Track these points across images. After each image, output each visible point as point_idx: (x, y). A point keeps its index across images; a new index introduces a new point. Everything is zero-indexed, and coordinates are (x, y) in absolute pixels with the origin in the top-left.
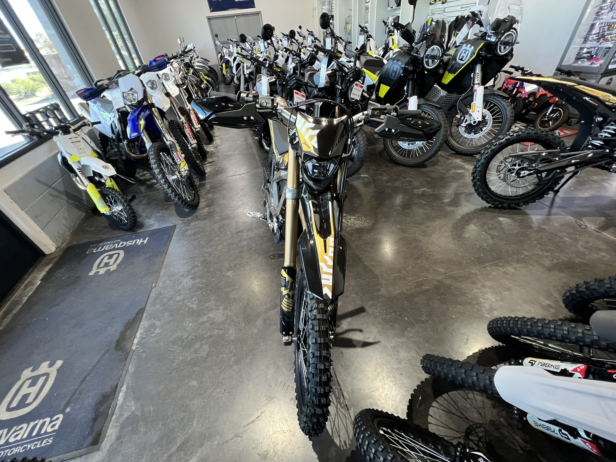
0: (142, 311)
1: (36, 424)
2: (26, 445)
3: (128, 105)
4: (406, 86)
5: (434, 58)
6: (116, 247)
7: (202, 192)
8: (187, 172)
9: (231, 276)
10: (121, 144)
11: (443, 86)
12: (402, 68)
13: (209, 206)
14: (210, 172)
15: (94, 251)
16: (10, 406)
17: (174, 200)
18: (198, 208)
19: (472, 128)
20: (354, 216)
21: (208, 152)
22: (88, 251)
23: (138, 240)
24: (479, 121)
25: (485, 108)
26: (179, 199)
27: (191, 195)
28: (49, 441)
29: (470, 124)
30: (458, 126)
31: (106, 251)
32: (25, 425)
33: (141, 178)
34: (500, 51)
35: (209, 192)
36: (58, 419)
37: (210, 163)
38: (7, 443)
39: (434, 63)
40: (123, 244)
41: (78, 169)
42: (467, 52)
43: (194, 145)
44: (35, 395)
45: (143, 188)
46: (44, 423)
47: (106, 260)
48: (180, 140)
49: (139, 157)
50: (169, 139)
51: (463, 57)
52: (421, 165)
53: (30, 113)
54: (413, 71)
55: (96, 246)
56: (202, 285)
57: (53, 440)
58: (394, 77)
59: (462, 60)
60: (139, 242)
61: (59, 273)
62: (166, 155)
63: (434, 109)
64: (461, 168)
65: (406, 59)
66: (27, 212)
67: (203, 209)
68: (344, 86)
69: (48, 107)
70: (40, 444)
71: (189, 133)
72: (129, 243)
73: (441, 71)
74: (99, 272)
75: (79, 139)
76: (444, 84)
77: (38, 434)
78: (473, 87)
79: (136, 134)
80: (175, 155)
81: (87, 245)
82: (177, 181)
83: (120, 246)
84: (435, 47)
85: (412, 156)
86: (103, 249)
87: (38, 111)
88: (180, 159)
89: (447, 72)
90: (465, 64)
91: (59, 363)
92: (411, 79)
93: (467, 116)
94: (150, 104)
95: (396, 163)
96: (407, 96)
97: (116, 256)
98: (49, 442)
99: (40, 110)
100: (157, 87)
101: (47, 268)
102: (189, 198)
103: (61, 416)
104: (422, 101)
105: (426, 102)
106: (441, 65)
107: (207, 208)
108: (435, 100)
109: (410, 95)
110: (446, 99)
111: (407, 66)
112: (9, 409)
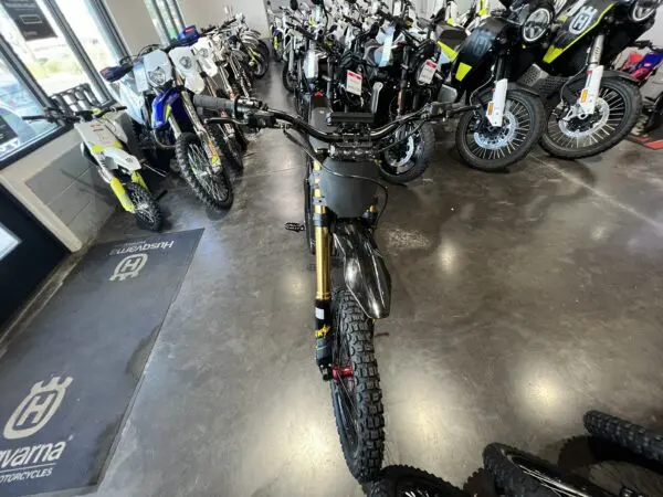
0: (159, 327)
1: (37, 451)
2: (26, 473)
3: (156, 88)
4: (494, 66)
6: (140, 250)
7: (238, 190)
8: (219, 167)
10: (151, 132)
12: (491, 41)
13: (243, 207)
14: (248, 166)
16: (17, 424)
17: (202, 201)
18: (231, 209)
20: (410, 232)
21: (249, 142)
24: (590, 116)
25: (601, 96)
26: (208, 200)
27: (223, 194)
28: (49, 472)
29: (576, 118)
30: (558, 120)
31: (129, 254)
32: (28, 449)
34: (637, 16)
35: (244, 190)
36: (60, 447)
37: (249, 155)
38: (9, 467)
40: (147, 247)
41: (101, 161)
42: (587, 18)
43: (232, 135)
44: (41, 415)
45: (176, 182)
46: (46, 450)
47: (128, 265)
48: (214, 129)
49: (168, 148)
50: (200, 129)
51: (579, 25)
52: (503, 170)
53: (58, 95)
54: (507, 45)
56: (225, 305)
58: (479, 53)
59: (576, 29)
62: (197, 147)
63: (530, 98)
64: (557, 176)
65: (498, 29)
66: (49, 206)
67: (236, 211)
68: (411, 65)
69: (78, 88)
70: (40, 474)
73: (545, 45)
74: (120, 277)
75: (102, 127)
76: (547, 64)
78: (587, 67)
79: (160, 123)
80: (206, 146)
81: (111, 246)
82: (208, 178)
83: (144, 249)
84: (542, 11)
85: (492, 158)
86: (127, 251)
87: (65, 93)
88: (212, 153)
89: (552, 47)
91: (69, 380)
92: (502, 56)
93: (573, 108)
94: (179, 86)
95: (470, 166)
97: (138, 260)
99: (69, 92)
100: (191, 65)
101: (71, 269)
102: (222, 198)
103: (63, 444)
105: (519, 88)
107: (240, 210)
109: (497, 78)
110: (546, 84)
111: (499, 39)
112: (16, 428)
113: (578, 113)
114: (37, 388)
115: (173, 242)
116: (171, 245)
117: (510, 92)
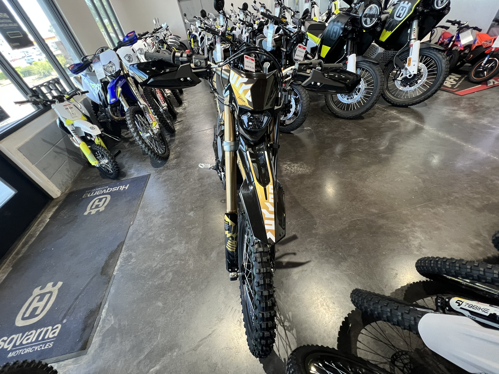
0: (122, 243)
1: (42, 331)
2: (34, 347)
3: (109, 76)
4: (345, 46)
5: (371, 16)
6: (105, 192)
7: (172, 146)
8: (158, 130)
9: (192, 216)
10: (107, 109)
11: (381, 44)
12: (342, 28)
13: (177, 157)
14: (178, 129)
15: (88, 196)
16: (24, 316)
17: (147, 154)
18: (169, 159)
19: (407, 82)
20: (297, 164)
21: (178, 113)
22: (84, 196)
23: (121, 187)
24: (415, 75)
25: (421, 62)
26: (151, 153)
27: (163, 150)
28: (51, 345)
29: (406, 78)
30: (394, 80)
31: (97, 196)
32: (34, 331)
33: (125, 137)
34: (437, 5)
35: (177, 146)
36: (57, 328)
37: (179, 122)
38: (21, 344)
39: (372, 22)
40: (110, 190)
41: (72, 130)
42: (405, 9)
43: (165, 108)
44: (42, 308)
45: (126, 145)
46: (47, 330)
47: (96, 203)
48: (153, 104)
49: (120, 119)
50: (142, 103)
51: (400, 14)
52: (359, 117)
53: (37, 87)
54: (352, 31)
55: (90, 192)
56: (169, 223)
57: (53, 344)
58: (335, 38)
59: (399, 17)
60: (122, 188)
61: (62, 213)
62: (141, 116)
63: (372, 65)
64: (396, 118)
65: (345, 20)
66: (36, 166)
67: (172, 160)
68: (288, 48)
69: (51, 82)
70: (44, 347)
71: (160, 98)
72: (114, 189)
74: (91, 212)
75: (72, 106)
76: (382, 42)
77: (43, 339)
78: (409, 42)
79: (114, 99)
80: (147, 116)
81: (84, 191)
82: (150, 138)
83: (107, 191)
84: (373, 6)
85: (351, 109)
86: (95, 194)
87: (42, 85)
88: (152, 120)
89: (384, 30)
90: (402, 20)
91: (60, 284)
92: (350, 39)
93: (403, 71)
94: (125, 74)
95: (336, 116)
96: (347, 54)
97: (104, 199)
98: (50, 346)
99: (45, 84)
100: (132, 60)
101: (54, 210)
102: (161, 152)
103: (60, 326)
104: (361, 58)
105: (364, 59)
106: (379, 23)
107: (175, 160)
108: (373, 57)
109: (349, 53)
110: (383, 56)
111: (346, 27)
112: (23, 319)
113: (406, 74)
114: (37, 291)
115: (128, 185)
116: (127, 188)
117: (359, 62)
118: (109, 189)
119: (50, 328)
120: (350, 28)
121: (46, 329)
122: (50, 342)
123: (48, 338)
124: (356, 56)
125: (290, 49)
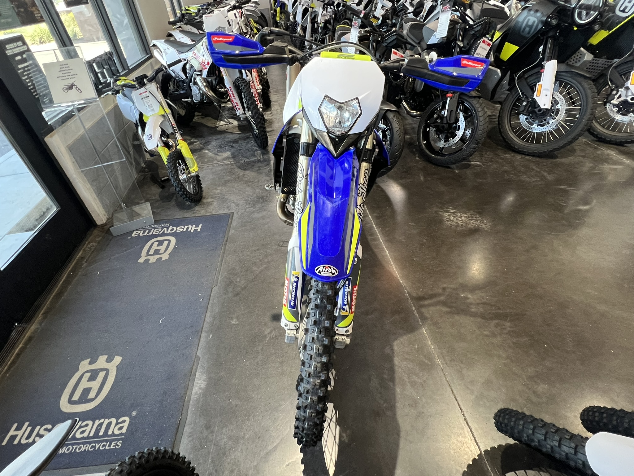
2: (94, 445)
4: (542, 47)
5: (589, 9)
6: (166, 232)
12: (542, 22)
15: (141, 235)
16: (71, 398)
19: (628, 107)
22: (134, 234)
23: (190, 226)
28: (118, 443)
29: (625, 102)
30: (605, 104)
36: (124, 421)
38: (74, 438)
39: (588, 16)
40: (173, 229)
43: (260, 110)
44: (96, 391)
47: (155, 247)
51: (626, 7)
52: (550, 155)
54: (558, 26)
55: (142, 228)
57: (122, 444)
59: (623, 11)
60: (192, 228)
63: (580, 78)
65: (550, 10)
68: (466, 42)
70: (110, 446)
71: (255, 95)
72: (180, 229)
74: (149, 259)
83: (169, 231)
86: (151, 234)
90: (628, 17)
91: (117, 359)
92: (551, 37)
93: (622, 91)
96: (543, 60)
97: (166, 243)
98: (118, 446)
103: (127, 419)
104: (564, 67)
105: (569, 69)
106: (598, 19)
108: (578, 65)
109: (546, 59)
110: (590, 66)
111: (549, 20)
112: (70, 402)
113: (627, 96)
114: (85, 365)
115: (200, 225)
116: (199, 229)
117: (559, 73)
118: (171, 228)
119: (114, 420)
120: (554, 22)
121: (107, 421)
122: (118, 440)
123: (113, 435)
124: (558, 63)
125: (468, 44)
